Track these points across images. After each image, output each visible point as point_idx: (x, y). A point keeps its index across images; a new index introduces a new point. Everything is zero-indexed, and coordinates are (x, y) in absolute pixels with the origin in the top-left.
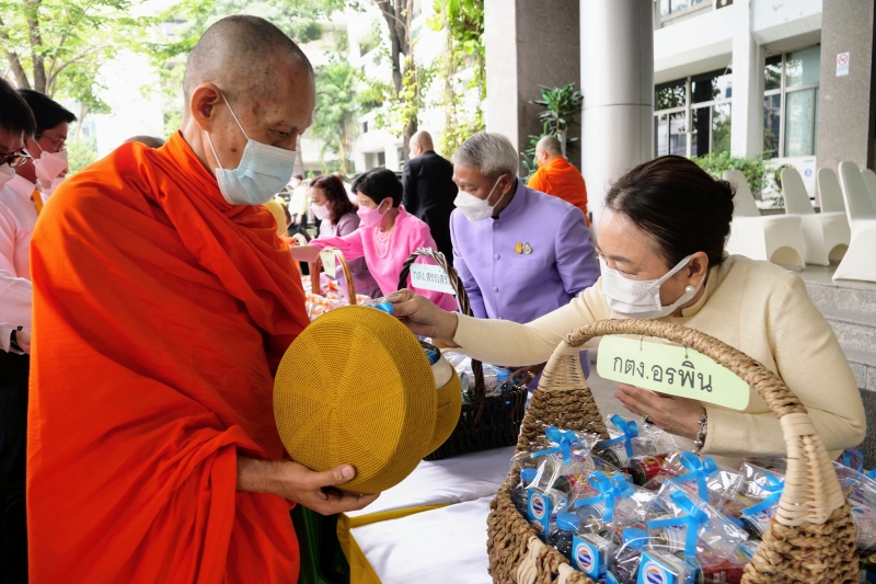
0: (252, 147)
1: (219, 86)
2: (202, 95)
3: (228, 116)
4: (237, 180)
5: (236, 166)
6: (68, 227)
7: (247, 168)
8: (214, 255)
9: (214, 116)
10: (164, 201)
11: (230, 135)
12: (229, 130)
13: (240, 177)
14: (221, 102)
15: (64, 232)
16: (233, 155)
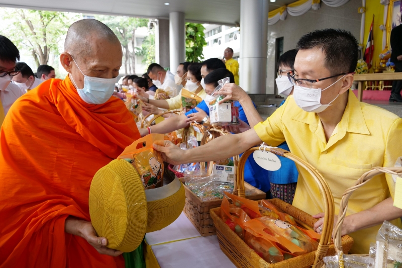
0: (87, 79)
1: (69, 53)
2: (64, 57)
3: (76, 66)
4: (85, 94)
5: (83, 87)
6: (15, 119)
7: (87, 88)
8: (79, 128)
9: (71, 66)
10: (57, 106)
11: (77, 74)
12: (77, 72)
13: (85, 92)
14: (72, 60)
15: (13, 121)
16: (81, 82)
